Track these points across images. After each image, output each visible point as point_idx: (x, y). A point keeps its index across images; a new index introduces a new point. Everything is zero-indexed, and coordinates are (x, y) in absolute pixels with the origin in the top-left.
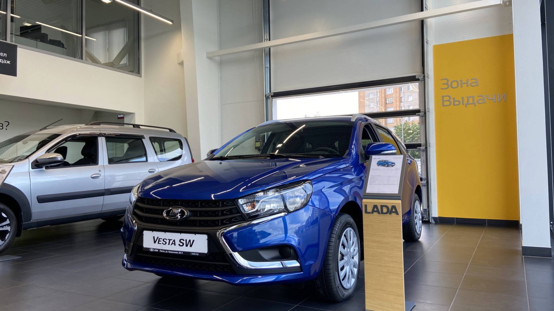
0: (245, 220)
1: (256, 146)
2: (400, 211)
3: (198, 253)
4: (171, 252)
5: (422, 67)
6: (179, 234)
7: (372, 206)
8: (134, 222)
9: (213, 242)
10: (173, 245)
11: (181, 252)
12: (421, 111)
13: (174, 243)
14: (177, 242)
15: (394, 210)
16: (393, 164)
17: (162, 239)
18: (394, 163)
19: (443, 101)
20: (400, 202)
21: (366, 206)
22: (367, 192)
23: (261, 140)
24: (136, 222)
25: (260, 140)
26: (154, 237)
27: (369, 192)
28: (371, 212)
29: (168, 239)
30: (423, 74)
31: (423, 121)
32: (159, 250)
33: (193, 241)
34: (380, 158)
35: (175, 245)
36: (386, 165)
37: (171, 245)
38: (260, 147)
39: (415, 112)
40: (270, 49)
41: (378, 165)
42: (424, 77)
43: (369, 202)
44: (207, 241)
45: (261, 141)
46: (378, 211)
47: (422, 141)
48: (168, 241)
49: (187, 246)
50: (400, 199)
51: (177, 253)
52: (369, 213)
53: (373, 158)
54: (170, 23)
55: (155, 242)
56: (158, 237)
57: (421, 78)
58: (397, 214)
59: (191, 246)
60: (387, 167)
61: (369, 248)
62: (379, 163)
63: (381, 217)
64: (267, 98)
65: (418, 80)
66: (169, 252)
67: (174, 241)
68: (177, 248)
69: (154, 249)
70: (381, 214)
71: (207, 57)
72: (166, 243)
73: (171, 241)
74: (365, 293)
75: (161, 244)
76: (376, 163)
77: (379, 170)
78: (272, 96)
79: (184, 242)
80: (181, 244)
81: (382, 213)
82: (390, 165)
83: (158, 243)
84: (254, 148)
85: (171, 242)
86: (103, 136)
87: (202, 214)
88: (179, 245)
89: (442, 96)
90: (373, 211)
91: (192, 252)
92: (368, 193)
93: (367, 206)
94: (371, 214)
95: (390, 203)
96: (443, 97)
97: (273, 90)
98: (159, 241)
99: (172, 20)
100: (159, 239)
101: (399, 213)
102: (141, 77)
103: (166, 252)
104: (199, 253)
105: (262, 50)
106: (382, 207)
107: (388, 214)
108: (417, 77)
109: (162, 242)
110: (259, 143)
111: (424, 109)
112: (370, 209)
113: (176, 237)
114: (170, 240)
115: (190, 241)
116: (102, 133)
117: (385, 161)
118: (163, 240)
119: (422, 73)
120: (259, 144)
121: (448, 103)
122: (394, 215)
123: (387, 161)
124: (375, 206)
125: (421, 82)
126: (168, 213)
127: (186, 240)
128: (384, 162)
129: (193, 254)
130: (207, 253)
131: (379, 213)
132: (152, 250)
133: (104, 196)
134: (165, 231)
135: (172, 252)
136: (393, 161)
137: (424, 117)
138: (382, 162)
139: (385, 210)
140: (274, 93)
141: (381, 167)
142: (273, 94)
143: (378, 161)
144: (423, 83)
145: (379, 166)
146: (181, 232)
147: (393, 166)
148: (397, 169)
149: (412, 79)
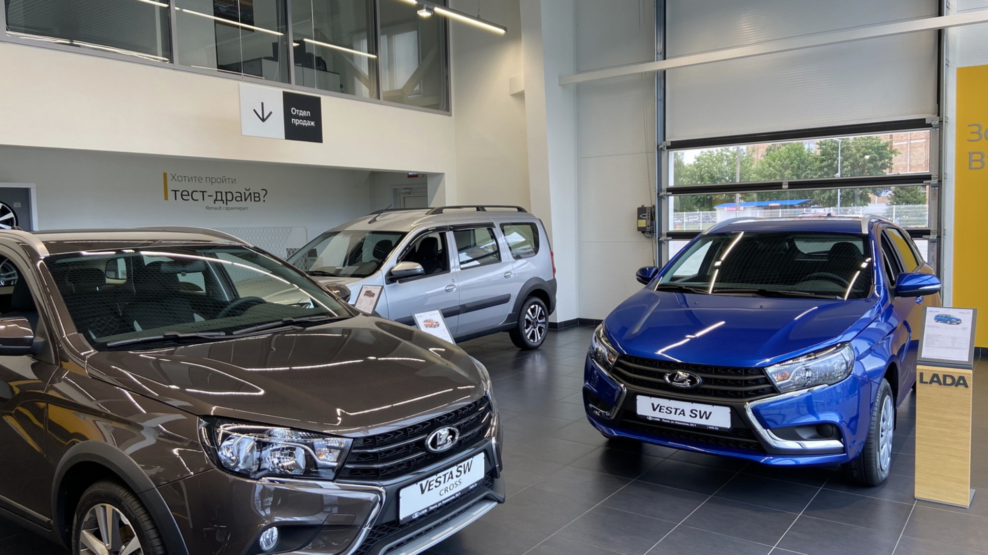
0: (777, 393)
1: (639, 226)
2: (970, 382)
3: (717, 427)
4: (679, 423)
5: (937, 105)
6: (690, 403)
7: (931, 375)
8: (622, 385)
9: (738, 415)
10: (681, 415)
11: (694, 424)
12: (932, 177)
13: (682, 413)
14: (688, 413)
15: (961, 382)
16: (958, 321)
17: (664, 407)
18: (960, 320)
19: (971, 161)
20: (971, 372)
21: (921, 374)
22: (922, 356)
23: (648, 216)
24: (625, 386)
25: (645, 216)
26: (653, 404)
27: (926, 357)
28: (929, 381)
29: (674, 408)
30: (939, 117)
31: (935, 194)
32: (661, 419)
33: (710, 413)
34: (938, 312)
35: (684, 415)
36: (949, 322)
37: (679, 414)
38: (646, 227)
39: (920, 179)
40: (665, 72)
41: (936, 320)
42: (941, 122)
43: (926, 370)
44: (729, 415)
45: (648, 218)
46: (939, 382)
47: (932, 225)
48: (673, 411)
49: (701, 417)
50: (970, 369)
51: (688, 424)
52: (927, 383)
53: (927, 310)
54: (502, 31)
55: (654, 410)
56: (658, 405)
57: (936, 122)
58: (967, 386)
59: (707, 418)
60: (950, 324)
61: (925, 425)
62: (938, 318)
63: (944, 389)
64: (660, 150)
65: (930, 126)
66: (676, 422)
67: (683, 410)
68: (687, 419)
69: (653, 417)
70: (943, 386)
71: (560, 85)
72: (671, 412)
73: (678, 410)
74: (914, 476)
75: (663, 412)
76: (934, 317)
77: (938, 327)
78: (668, 148)
79: (698, 413)
80: (694, 415)
81: (945, 384)
82: (955, 322)
83: (660, 411)
84: (637, 229)
85: (678, 412)
86: (451, 230)
87: (716, 382)
88: (691, 416)
89: (969, 153)
90: (932, 381)
91: (709, 426)
92: (924, 358)
93: (924, 375)
94: (928, 385)
95: (957, 372)
96: (971, 154)
97: (670, 139)
98: (660, 409)
99: (505, 26)
100: (661, 407)
101: (968, 385)
102: (450, 115)
103: (672, 422)
104: (719, 428)
105: (653, 73)
106: (945, 377)
107: (953, 386)
108: (927, 122)
109: (665, 410)
110: (645, 220)
111: (938, 174)
112: (927, 378)
113: (687, 406)
114: (676, 409)
115: (705, 412)
116: (449, 226)
117: (946, 315)
118: (667, 409)
119: (935, 114)
120: (645, 223)
121: (979, 164)
122: (961, 387)
123: (950, 315)
124: (935, 375)
125: (934, 129)
126: (671, 378)
127: (700, 412)
128: (946, 317)
129: (710, 428)
130: (730, 428)
131: (940, 384)
132: (650, 419)
133: (460, 315)
134: (670, 399)
135: (681, 423)
136: (957, 317)
137: (937, 187)
138: (942, 317)
139: (949, 381)
140: (672, 142)
141: (940, 324)
142: (669, 144)
143: (936, 315)
144: (938, 132)
145: (937, 322)
146: (692, 402)
147: (958, 324)
148: (964, 329)
149: (919, 124)
